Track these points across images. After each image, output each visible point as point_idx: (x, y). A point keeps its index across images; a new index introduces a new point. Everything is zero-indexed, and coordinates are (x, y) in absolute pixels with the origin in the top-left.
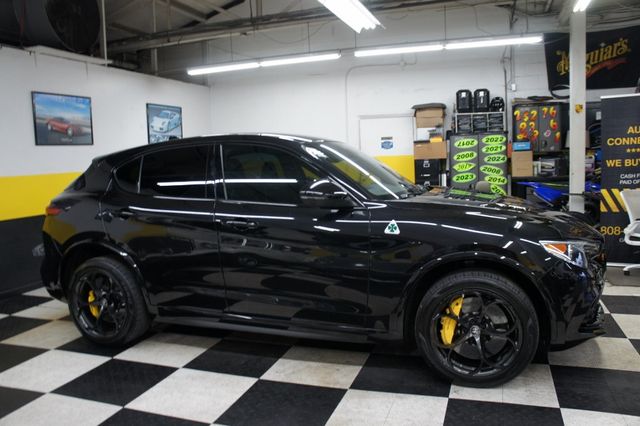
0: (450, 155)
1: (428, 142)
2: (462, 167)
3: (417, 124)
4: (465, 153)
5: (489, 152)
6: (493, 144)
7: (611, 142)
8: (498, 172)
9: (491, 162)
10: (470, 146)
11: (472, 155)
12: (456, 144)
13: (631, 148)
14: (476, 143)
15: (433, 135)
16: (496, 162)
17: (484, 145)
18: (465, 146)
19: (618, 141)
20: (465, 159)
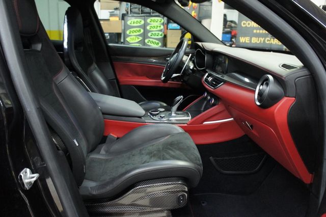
0: (124, 31)
1: (108, 20)
2: (133, 39)
3: (101, 6)
4: (135, 29)
5: (152, 29)
6: (155, 24)
7: (244, 24)
8: (158, 44)
9: (153, 37)
10: (138, 24)
11: (140, 31)
12: (129, 23)
13: (257, 30)
14: (143, 22)
15: (112, 15)
16: (156, 37)
17: (149, 24)
18: (135, 25)
19: (249, 24)
20: (135, 34)
